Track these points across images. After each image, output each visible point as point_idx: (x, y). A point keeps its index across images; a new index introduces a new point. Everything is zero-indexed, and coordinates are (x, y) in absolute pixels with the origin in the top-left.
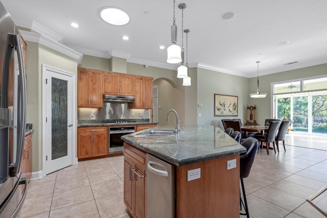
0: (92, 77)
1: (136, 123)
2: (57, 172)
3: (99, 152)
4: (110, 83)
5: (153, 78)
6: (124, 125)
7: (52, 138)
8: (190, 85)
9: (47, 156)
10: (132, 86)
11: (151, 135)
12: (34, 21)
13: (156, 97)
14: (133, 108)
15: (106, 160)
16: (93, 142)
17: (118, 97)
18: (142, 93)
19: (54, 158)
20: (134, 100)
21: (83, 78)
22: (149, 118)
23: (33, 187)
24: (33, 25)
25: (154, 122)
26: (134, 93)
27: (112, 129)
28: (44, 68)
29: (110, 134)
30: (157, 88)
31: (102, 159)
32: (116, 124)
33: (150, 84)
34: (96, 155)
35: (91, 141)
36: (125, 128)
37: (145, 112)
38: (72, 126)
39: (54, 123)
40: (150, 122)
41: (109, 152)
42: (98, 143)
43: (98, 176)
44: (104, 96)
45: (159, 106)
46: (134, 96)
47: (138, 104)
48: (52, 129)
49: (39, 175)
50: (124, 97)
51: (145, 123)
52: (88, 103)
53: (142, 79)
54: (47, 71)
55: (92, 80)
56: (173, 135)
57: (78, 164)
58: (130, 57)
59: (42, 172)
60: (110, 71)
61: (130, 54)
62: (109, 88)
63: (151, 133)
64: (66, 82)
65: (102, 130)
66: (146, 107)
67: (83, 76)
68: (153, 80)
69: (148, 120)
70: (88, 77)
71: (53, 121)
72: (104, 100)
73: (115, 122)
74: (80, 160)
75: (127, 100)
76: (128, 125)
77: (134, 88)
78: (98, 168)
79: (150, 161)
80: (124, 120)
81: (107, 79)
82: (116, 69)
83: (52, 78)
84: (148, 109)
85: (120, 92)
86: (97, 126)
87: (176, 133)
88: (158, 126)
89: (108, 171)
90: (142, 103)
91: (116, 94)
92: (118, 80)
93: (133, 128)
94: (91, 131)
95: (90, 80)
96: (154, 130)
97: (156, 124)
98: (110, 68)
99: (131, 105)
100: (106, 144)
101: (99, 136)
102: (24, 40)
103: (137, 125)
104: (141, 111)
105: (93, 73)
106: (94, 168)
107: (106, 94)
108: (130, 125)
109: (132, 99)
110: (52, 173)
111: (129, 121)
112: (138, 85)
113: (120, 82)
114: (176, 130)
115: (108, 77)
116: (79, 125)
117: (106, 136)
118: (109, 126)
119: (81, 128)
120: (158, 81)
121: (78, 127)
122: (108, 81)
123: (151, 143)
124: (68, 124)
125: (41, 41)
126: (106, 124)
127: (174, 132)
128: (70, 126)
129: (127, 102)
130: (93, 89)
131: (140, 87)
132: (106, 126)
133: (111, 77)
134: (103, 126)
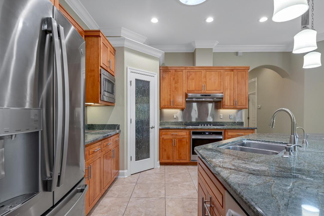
0: (174, 75)
1: (224, 127)
2: (139, 173)
3: (180, 158)
4: (194, 79)
5: (248, 68)
6: (208, 129)
7: (136, 139)
8: (320, 65)
9: (131, 157)
10: (220, 81)
11: (242, 150)
12: (122, 28)
13: (254, 94)
14: (221, 108)
15: (188, 169)
16: (174, 146)
17: (202, 95)
18: (232, 89)
19: (137, 159)
20: (222, 98)
21: (166, 78)
22: (244, 121)
23: (118, 186)
24: (122, 31)
25: (251, 126)
26: (222, 90)
27: (194, 133)
28: (129, 71)
29: (193, 139)
30: (255, 81)
31: (184, 167)
32: (200, 127)
33: (245, 76)
34: (178, 161)
35: (172, 145)
36: (210, 133)
37: (237, 113)
38: (154, 127)
39: (137, 124)
40: (245, 126)
41: (191, 160)
42: (179, 147)
43: (175, 188)
44: (186, 96)
45: (258, 104)
46: (223, 93)
47: (227, 102)
48: (136, 130)
49: (125, 174)
50: (209, 95)
51: (237, 127)
52: (171, 103)
53: (232, 70)
54: (132, 73)
55: (174, 79)
56: (285, 153)
57: (160, 168)
58: (217, 45)
59: (127, 171)
60: (193, 66)
61: (217, 41)
62: (192, 85)
63: (243, 144)
64: (148, 82)
65: (184, 134)
66: (238, 107)
67: (166, 76)
68: (249, 71)
69: (242, 124)
70: (170, 76)
71: (137, 123)
72: (187, 100)
73: (198, 125)
74: (161, 164)
75: (213, 98)
76: (214, 129)
77: (222, 83)
78: (177, 177)
79: (231, 209)
80: (210, 123)
81: (189, 76)
82: (200, 63)
83: (136, 79)
84: (241, 109)
85: (204, 90)
86: (178, 129)
87: (292, 151)
88: (256, 133)
89: (187, 183)
90: (232, 102)
91: (200, 92)
92: (203, 75)
93: (220, 134)
94: (172, 135)
95: (172, 79)
96: (247, 140)
97: (253, 129)
98: (194, 62)
99: (219, 104)
100: (188, 151)
101: (180, 141)
102: (113, 46)
103: (225, 130)
104: (233, 112)
105: (176, 70)
106: (174, 177)
107: (189, 93)
108: (217, 129)
109: (220, 97)
110: (136, 173)
111: (215, 124)
112: (227, 79)
113: (205, 77)
114: (292, 146)
115: (191, 73)
116: (161, 127)
117: (188, 140)
118: (192, 129)
119: (163, 131)
120: (257, 71)
121: (160, 129)
122: (190, 77)
123: (238, 170)
124: (151, 126)
125: (126, 44)
126: (188, 127)
127: (288, 150)
128: (152, 128)
129: (213, 101)
130: (176, 88)
131: (230, 80)
132: (188, 129)
133: (194, 73)
134: (185, 129)
